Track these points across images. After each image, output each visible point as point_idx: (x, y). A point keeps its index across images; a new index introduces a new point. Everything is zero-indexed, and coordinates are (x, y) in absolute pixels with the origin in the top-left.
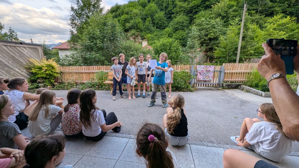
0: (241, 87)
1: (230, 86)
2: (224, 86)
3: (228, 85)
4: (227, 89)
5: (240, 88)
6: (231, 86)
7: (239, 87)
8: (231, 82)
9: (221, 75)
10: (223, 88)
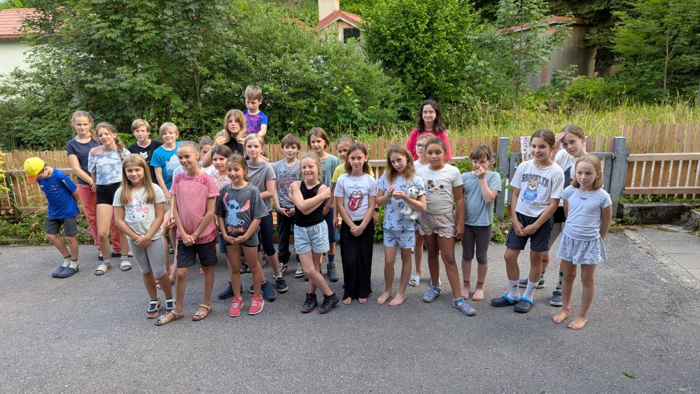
0: (689, 216)
1: (649, 213)
2: (626, 212)
3: (640, 209)
4: (636, 223)
5: (686, 222)
6: (654, 212)
7: (684, 217)
8: (656, 198)
9: (614, 170)
10: (622, 222)
